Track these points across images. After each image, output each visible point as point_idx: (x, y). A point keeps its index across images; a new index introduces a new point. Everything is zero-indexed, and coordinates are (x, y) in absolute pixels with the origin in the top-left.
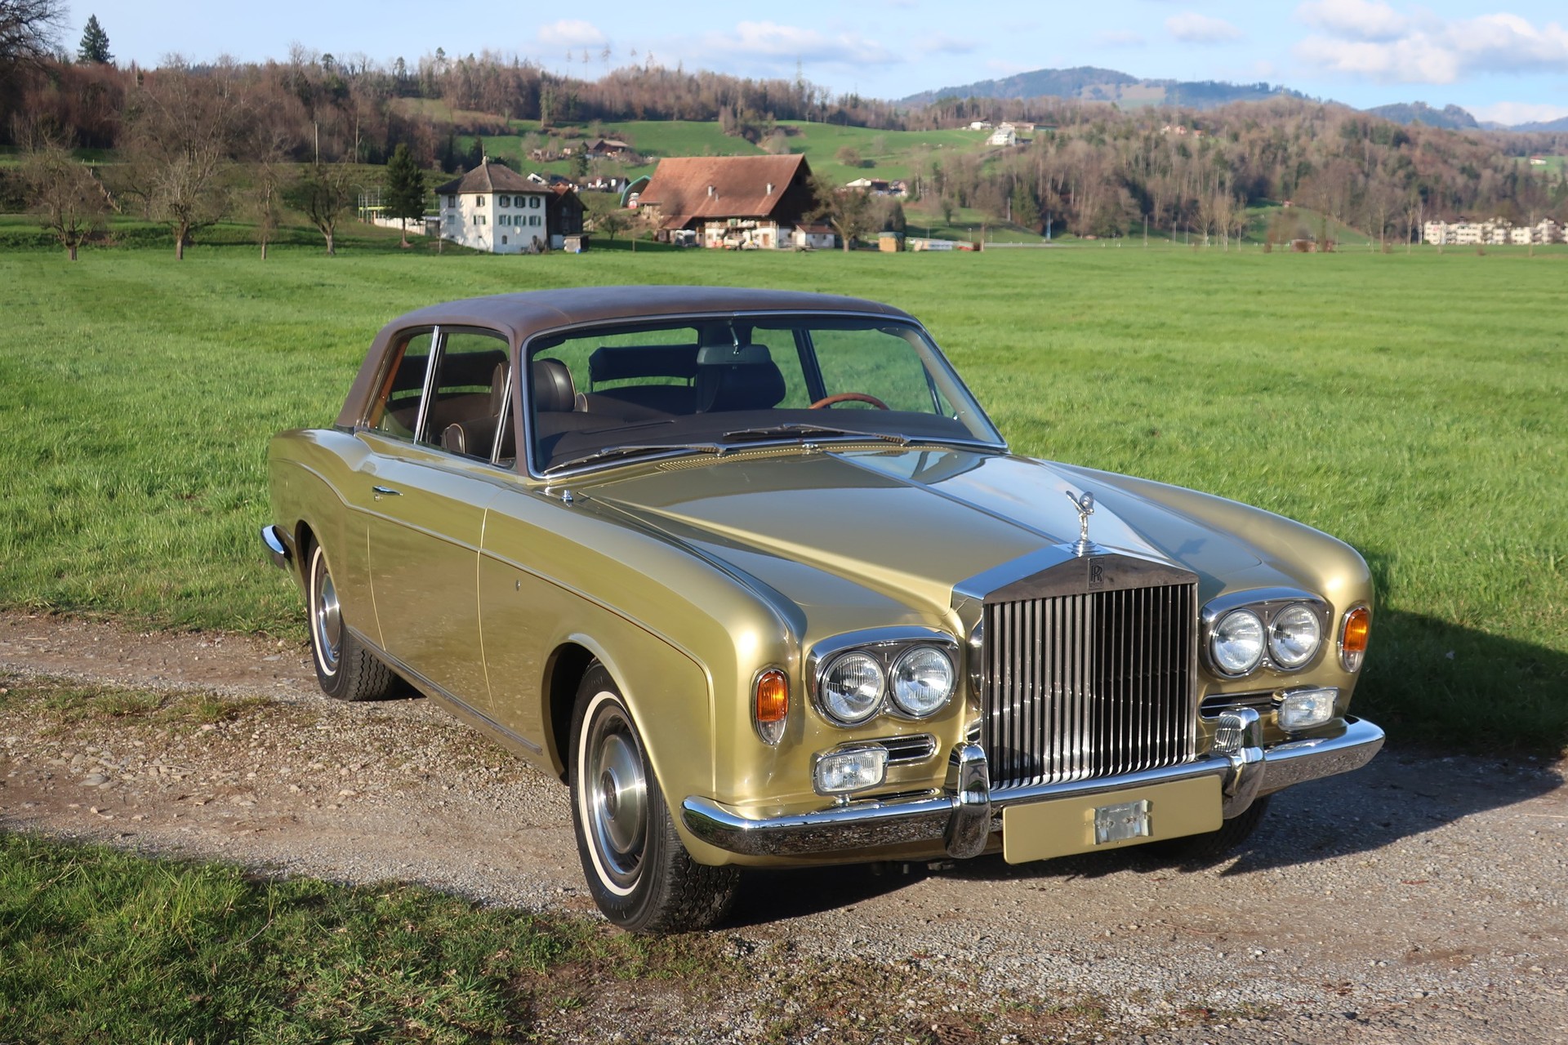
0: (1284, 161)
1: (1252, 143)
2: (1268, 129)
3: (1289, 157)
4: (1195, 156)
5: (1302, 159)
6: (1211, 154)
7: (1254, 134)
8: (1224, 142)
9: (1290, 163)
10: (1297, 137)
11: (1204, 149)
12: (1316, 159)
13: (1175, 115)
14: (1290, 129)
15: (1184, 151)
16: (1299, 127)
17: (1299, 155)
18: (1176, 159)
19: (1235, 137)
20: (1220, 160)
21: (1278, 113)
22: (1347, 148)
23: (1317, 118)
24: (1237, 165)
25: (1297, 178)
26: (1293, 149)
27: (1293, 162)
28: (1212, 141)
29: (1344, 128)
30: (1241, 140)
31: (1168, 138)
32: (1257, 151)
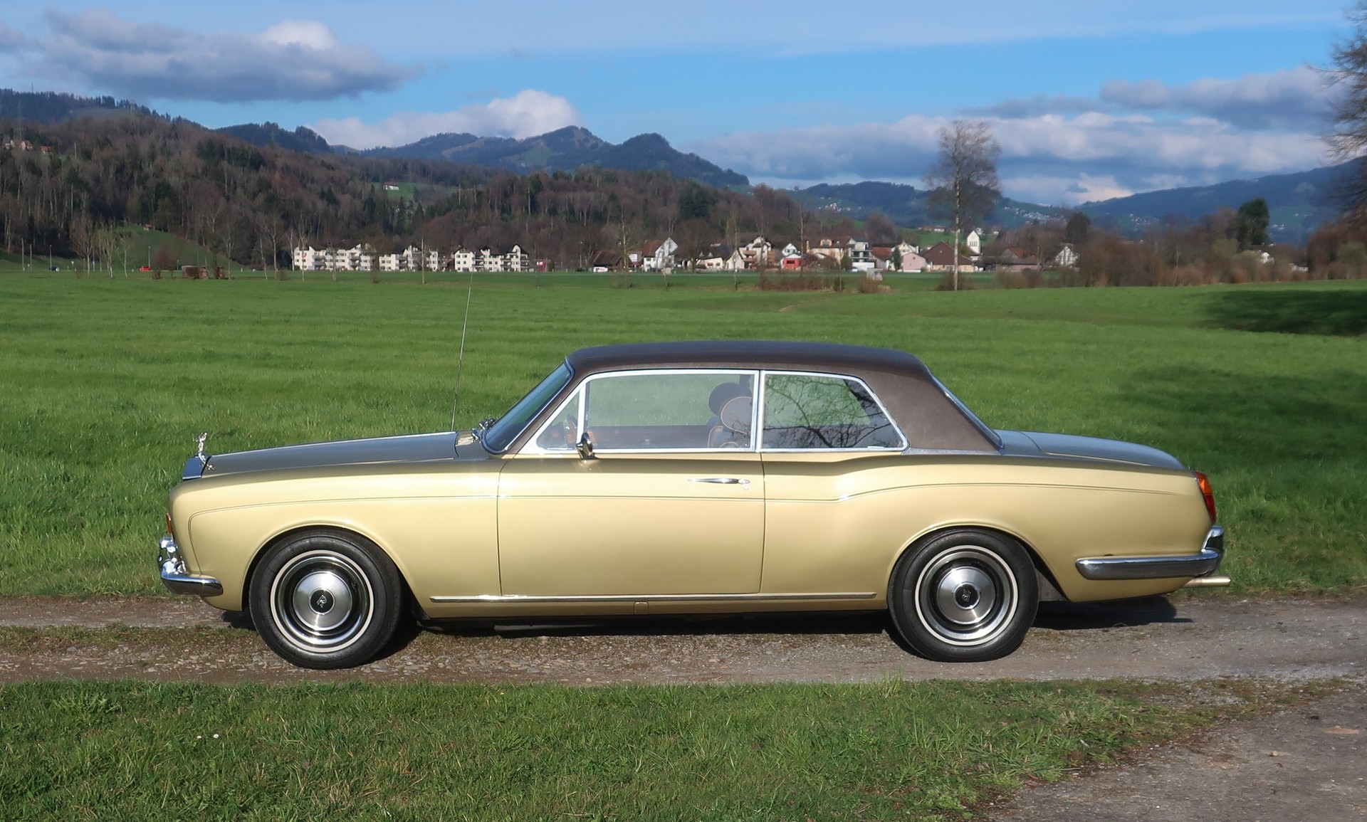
0: (142, 181)
1: (106, 163)
2: (121, 145)
3: (147, 177)
4: (46, 173)
5: (160, 180)
6: (64, 172)
7: (107, 153)
8: (76, 160)
9: (148, 184)
10: (153, 157)
11: (55, 167)
12: (174, 181)
13: (19, 129)
14: (144, 148)
15: (33, 169)
16: (153, 146)
17: (156, 175)
18: (25, 177)
19: (87, 155)
20: (74, 178)
21: (128, 129)
22: (205, 170)
23: (170, 136)
24: (92, 184)
25: (156, 201)
26: (149, 169)
27: (151, 183)
28: (63, 158)
29: (200, 148)
30: (94, 157)
31: (14, 153)
32: (112, 171)
